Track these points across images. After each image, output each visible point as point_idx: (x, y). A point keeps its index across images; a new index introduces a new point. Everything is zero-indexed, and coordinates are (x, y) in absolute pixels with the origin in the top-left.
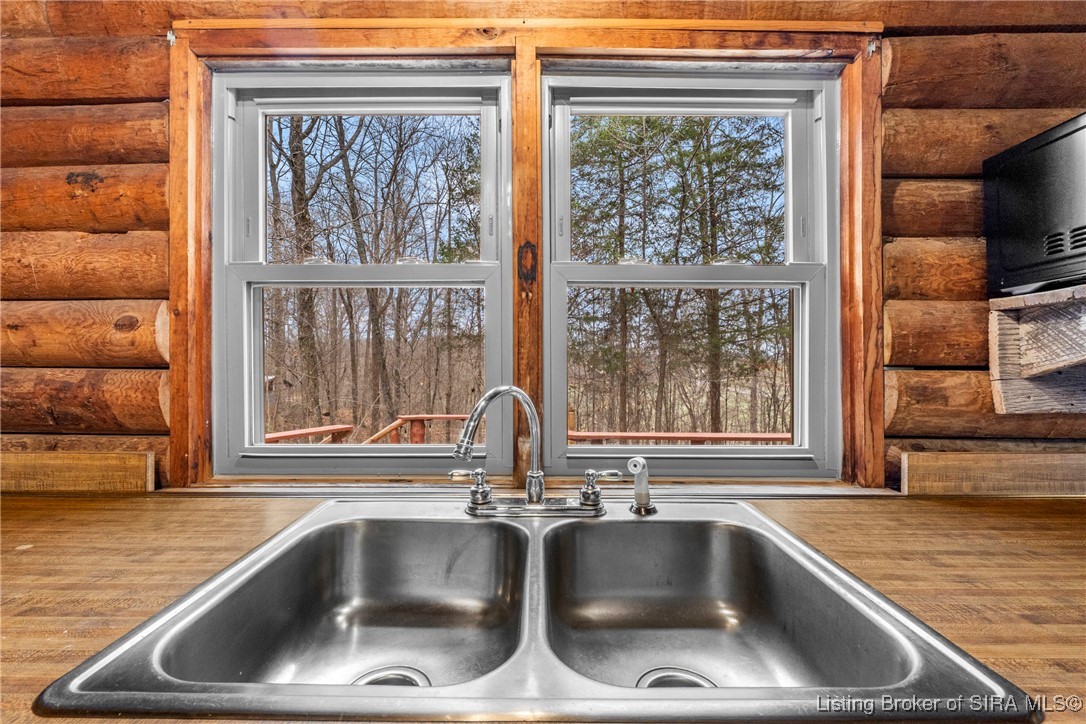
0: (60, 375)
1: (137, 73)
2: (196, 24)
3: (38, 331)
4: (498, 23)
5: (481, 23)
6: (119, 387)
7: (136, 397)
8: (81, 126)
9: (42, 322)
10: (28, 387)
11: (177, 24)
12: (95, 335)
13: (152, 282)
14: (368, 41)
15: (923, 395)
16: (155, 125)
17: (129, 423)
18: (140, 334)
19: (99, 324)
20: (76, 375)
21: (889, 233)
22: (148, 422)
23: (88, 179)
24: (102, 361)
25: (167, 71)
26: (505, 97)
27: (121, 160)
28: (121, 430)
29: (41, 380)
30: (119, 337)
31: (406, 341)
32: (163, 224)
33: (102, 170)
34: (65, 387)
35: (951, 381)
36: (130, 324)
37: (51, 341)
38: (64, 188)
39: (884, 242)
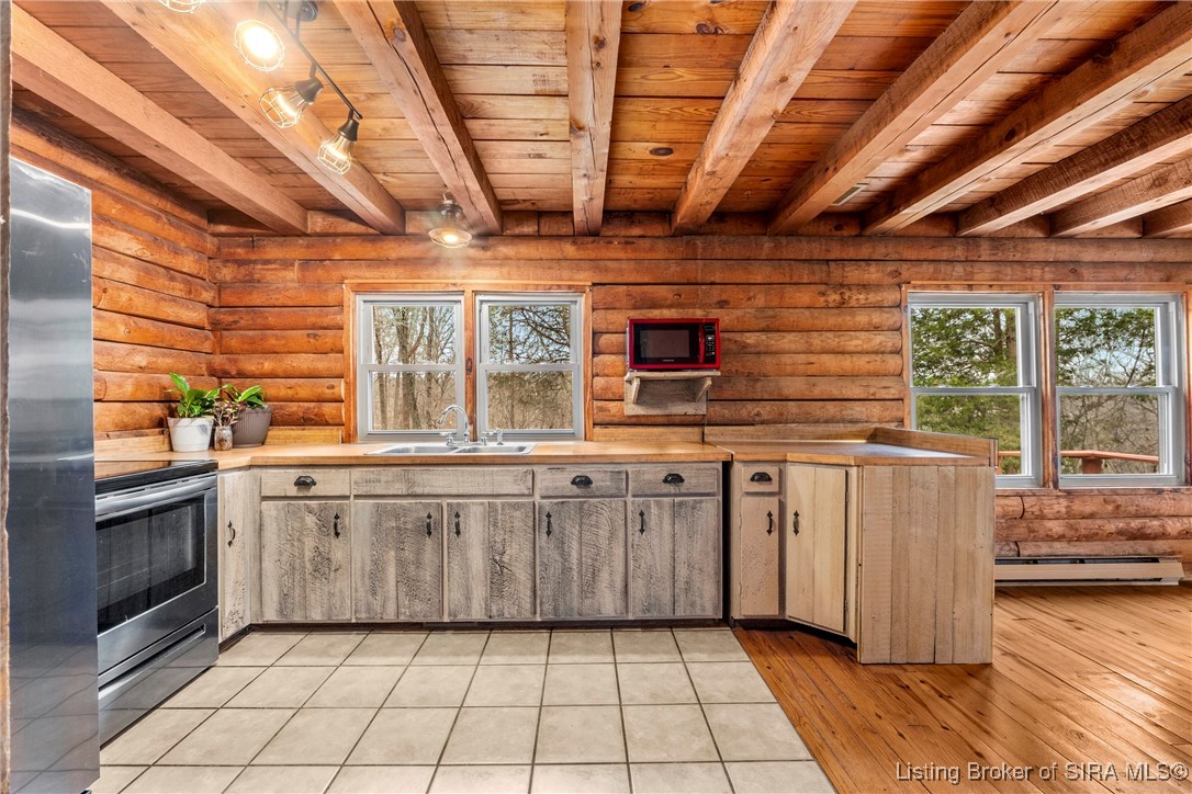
0: (306, 404)
1: (331, 298)
2: (353, 281)
3: (299, 389)
4: (458, 281)
5: (453, 281)
6: (328, 408)
7: (334, 412)
8: (312, 316)
9: (300, 386)
10: (295, 409)
11: (346, 281)
12: (319, 391)
13: (337, 372)
14: (413, 287)
15: (601, 409)
16: (339, 317)
17: (330, 421)
18: (336, 390)
19: (321, 387)
20: (312, 405)
21: (595, 354)
22: (338, 421)
23: (315, 335)
24: (321, 400)
25: (342, 298)
26: (463, 302)
27: (325, 328)
28: (327, 424)
29: (299, 406)
30: (328, 391)
31: (437, 382)
32: (342, 352)
33: (320, 332)
34: (309, 408)
35: (612, 405)
36: (332, 387)
37: (303, 393)
38: (306, 339)
39: (593, 357)
